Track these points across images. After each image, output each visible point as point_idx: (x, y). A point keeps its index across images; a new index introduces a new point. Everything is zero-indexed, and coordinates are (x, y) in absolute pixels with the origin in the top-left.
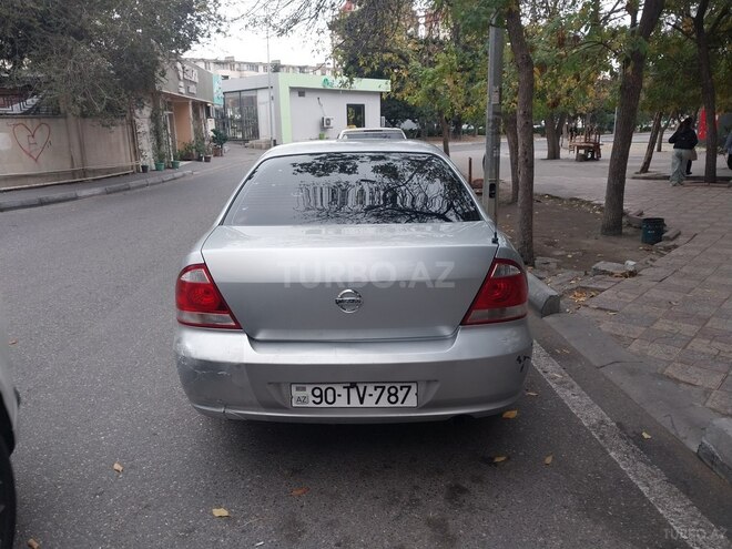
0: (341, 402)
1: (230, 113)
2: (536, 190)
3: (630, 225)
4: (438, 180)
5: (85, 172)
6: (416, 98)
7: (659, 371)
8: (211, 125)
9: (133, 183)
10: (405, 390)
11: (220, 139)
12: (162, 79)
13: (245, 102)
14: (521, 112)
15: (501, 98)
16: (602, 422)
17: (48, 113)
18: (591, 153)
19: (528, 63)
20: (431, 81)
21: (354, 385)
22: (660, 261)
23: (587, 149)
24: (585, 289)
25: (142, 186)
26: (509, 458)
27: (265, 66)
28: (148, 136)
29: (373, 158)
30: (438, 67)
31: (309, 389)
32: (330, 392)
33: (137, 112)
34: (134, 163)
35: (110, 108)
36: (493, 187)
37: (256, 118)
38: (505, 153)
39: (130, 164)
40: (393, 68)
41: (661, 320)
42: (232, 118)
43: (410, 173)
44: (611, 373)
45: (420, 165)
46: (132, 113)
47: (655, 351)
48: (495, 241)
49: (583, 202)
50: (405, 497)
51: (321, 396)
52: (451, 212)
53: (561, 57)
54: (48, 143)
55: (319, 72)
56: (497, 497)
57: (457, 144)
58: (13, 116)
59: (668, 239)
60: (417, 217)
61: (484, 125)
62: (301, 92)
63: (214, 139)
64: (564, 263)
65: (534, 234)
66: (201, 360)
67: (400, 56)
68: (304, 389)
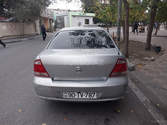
0: (76, 97)
1: (58, 21)
2: (129, 39)
3: (152, 48)
4: (104, 37)
5: (24, 35)
6: (101, 18)
7: (161, 86)
8: (54, 24)
9: (35, 38)
10: (93, 94)
11: (55, 27)
12: (42, 13)
13: (61, 19)
14: (126, 20)
15: (121, 17)
16: (146, 101)
17: (15, 21)
18: (143, 30)
19: (128, 8)
20: (104, 13)
21: (80, 92)
22: (160, 57)
23: (142, 30)
24: (141, 64)
25: (37, 38)
26: (121, 111)
27: (66, 10)
28: (39, 27)
29: (89, 31)
30: (106, 10)
31: (68, 93)
32: (73, 94)
33: (36, 21)
34: (35, 33)
35: (29, 20)
36: (119, 39)
37: (64, 22)
38: (122, 31)
39: (34, 33)
40: (96, 11)
41: (161, 73)
42: (58, 22)
43: (98, 35)
44: (148, 87)
45: (100, 33)
46: (35, 21)
47: (160, 81)
48: (119, 54)
49: (141, 42)
50: (93, 122)
51: (71, 95)
52: (108, 45)
53: (136, 7)
54: (15, 28)
55: (79, 12)
56: (118, 122)
57: (111, 28)
58: (7, 22)
59: (162, 51)
60: (99, 47)
61: (117, 24)
62: (74, 16)
63: (54, 27)
64: (136, 57)
65: (129, 50)
66: (39, 85)
67: (97, 8)
68: (66, 93)
